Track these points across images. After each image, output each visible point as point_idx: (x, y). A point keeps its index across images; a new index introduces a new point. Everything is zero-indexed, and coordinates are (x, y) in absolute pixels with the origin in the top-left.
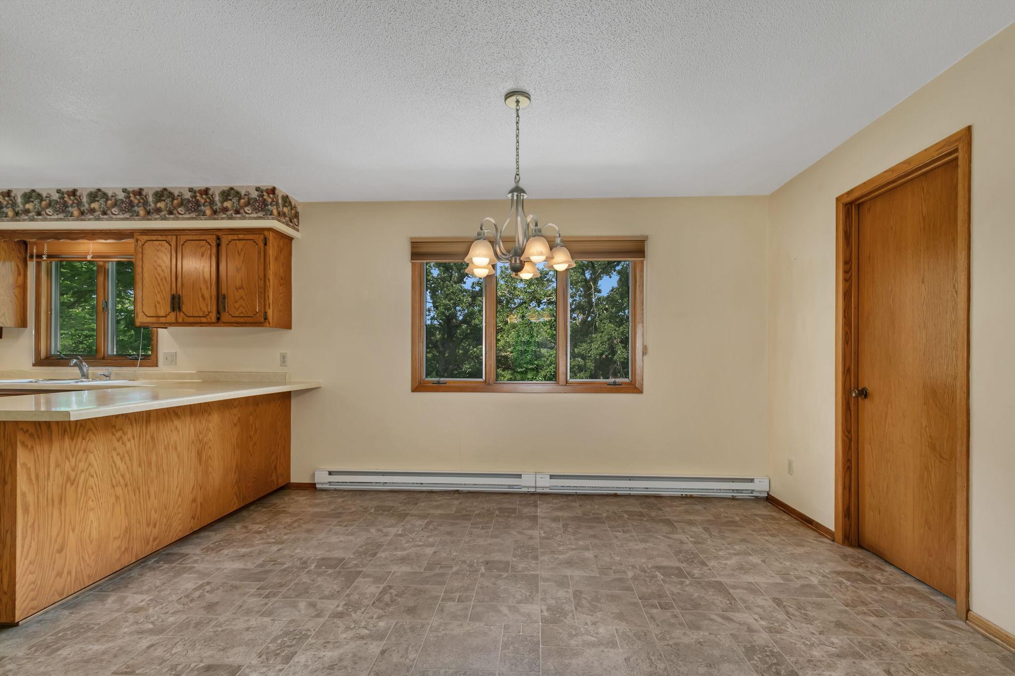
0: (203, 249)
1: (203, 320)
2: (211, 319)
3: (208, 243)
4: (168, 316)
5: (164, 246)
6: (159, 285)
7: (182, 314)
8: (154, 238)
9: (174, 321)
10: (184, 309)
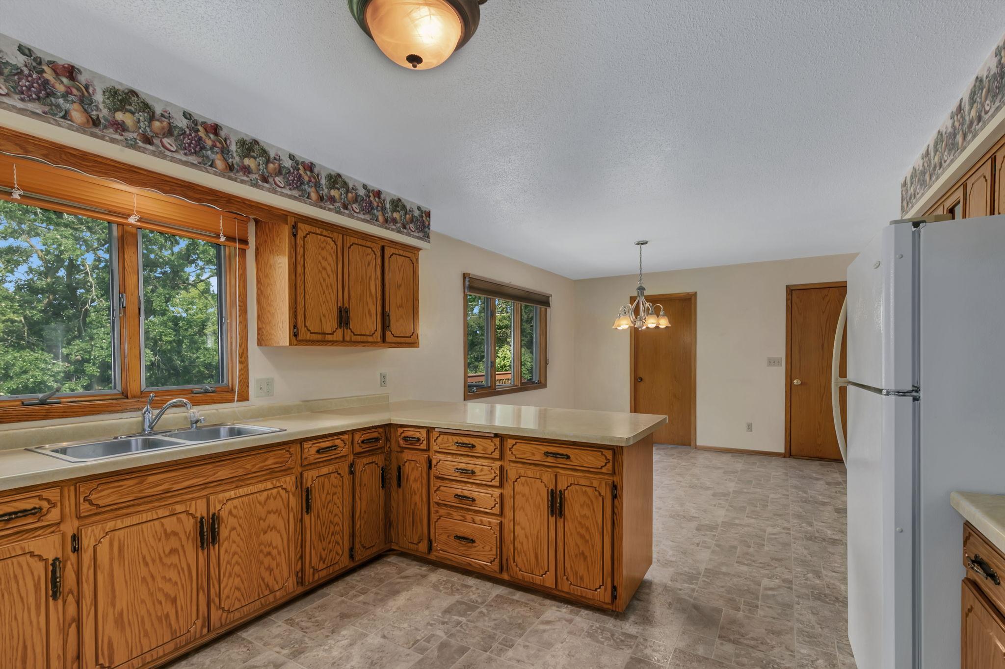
0: (369, 257)
1: (370, 339)
2: (377, 339)
3: (374, 251)
4: (335, 334)
5: (329, 244)
6: (324, 293)
7: (349, 331)
8: (318, 231)
9: (341, 339)
10: (351, 325)
